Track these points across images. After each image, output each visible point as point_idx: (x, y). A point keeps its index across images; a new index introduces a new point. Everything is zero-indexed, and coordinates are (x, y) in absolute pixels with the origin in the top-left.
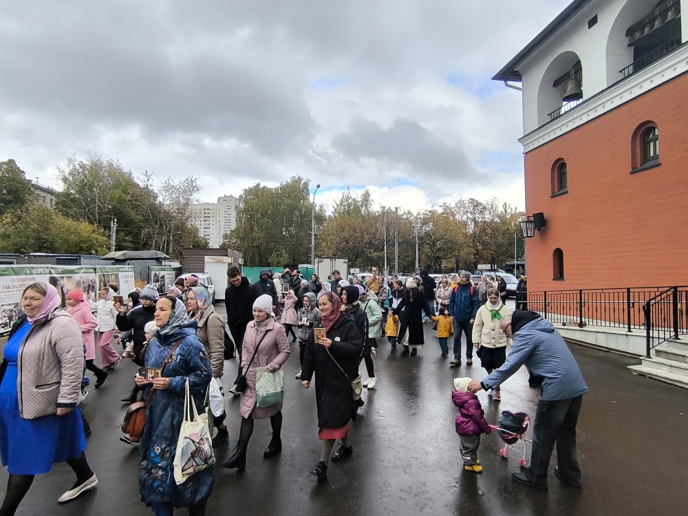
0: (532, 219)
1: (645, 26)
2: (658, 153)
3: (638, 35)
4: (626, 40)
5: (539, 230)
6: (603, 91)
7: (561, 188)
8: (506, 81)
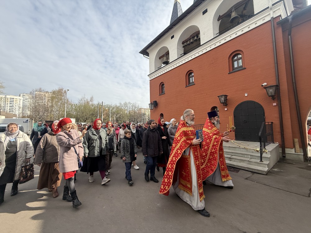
0: (153, 103)
1: (187, 41)
2: (193, 81)
3: (185, 44)
4: (182, 45)
5: (155, 107)
6: (176, 59)
7: (162, 92)
8: (144, 55)
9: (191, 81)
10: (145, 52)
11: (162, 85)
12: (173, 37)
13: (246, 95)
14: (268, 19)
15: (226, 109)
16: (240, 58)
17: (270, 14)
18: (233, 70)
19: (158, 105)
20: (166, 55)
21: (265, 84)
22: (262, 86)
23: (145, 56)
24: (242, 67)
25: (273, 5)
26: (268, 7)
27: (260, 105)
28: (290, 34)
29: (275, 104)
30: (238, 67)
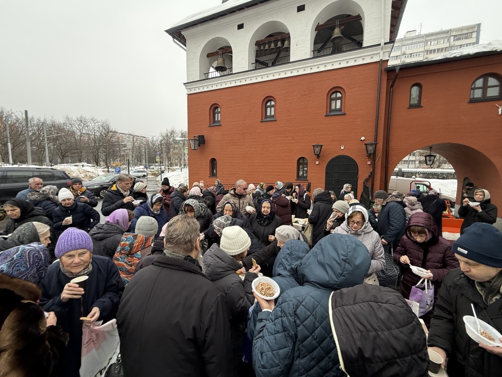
0: (197, 138)
1: (265, 44)
2: (273, 114)
3: (261, 47)
5: (200, 146)
6: (247, 72)
7: (214, 121)
8: (174, 37)
9: (268, 114)
10: (177, 33)
11: (214, 108)
12: (241, 27)
13: (342, 148)
14: (376, 59)
15: (317, 163)
16: (339, 98)
17: (380, 53)
18: (330, 112)
19: (206, 143)
20: (222, 54)
21: (363, 138)
22: (361, 140)
23: (175, 40)
24: (340, 110)
25: (385, 44)
26: (380, 45)
27: (355, 162)
28: (392, 86)
29: (369, 163)
30: (336, 110)
